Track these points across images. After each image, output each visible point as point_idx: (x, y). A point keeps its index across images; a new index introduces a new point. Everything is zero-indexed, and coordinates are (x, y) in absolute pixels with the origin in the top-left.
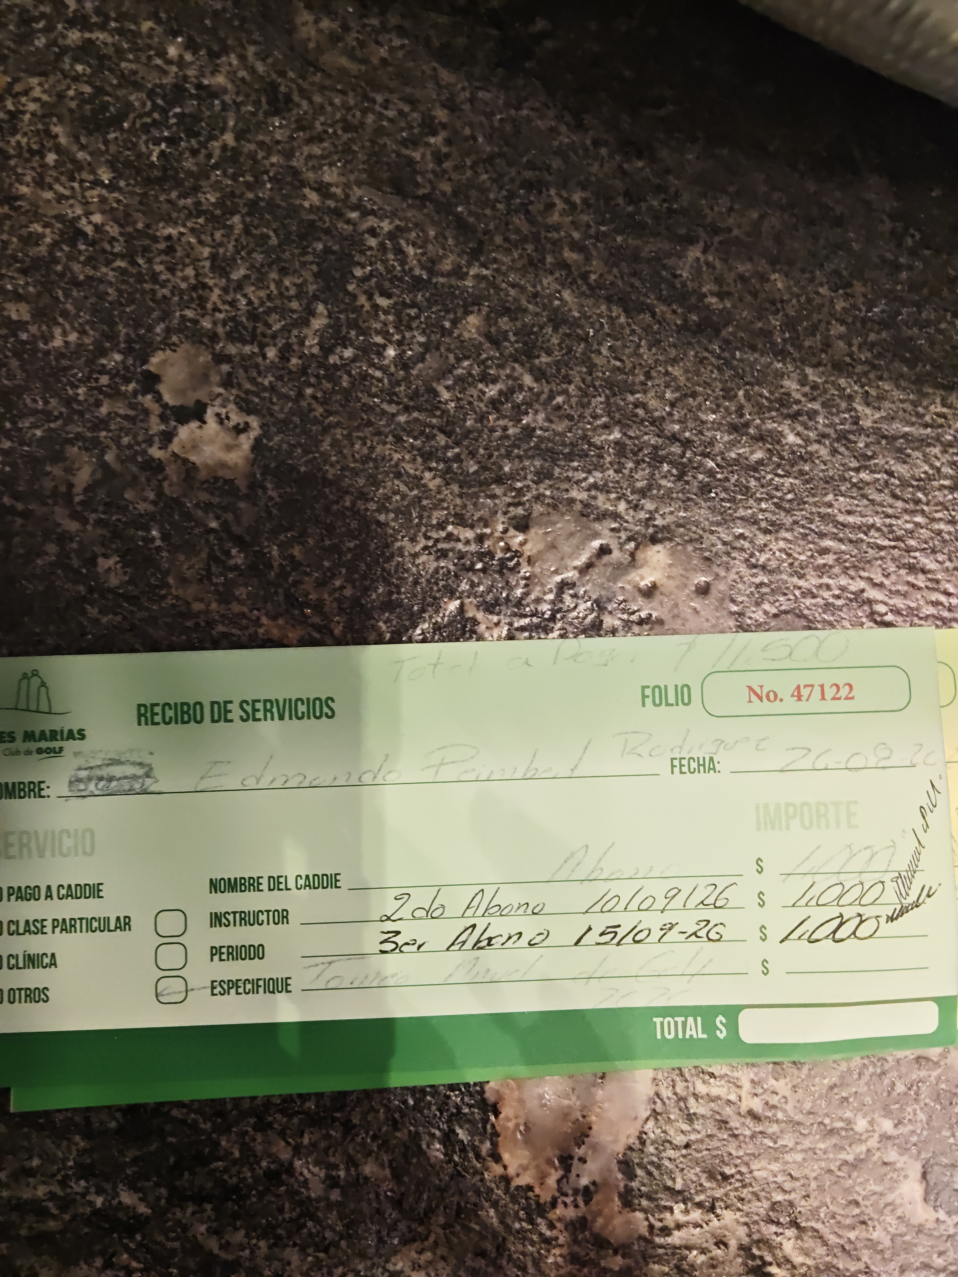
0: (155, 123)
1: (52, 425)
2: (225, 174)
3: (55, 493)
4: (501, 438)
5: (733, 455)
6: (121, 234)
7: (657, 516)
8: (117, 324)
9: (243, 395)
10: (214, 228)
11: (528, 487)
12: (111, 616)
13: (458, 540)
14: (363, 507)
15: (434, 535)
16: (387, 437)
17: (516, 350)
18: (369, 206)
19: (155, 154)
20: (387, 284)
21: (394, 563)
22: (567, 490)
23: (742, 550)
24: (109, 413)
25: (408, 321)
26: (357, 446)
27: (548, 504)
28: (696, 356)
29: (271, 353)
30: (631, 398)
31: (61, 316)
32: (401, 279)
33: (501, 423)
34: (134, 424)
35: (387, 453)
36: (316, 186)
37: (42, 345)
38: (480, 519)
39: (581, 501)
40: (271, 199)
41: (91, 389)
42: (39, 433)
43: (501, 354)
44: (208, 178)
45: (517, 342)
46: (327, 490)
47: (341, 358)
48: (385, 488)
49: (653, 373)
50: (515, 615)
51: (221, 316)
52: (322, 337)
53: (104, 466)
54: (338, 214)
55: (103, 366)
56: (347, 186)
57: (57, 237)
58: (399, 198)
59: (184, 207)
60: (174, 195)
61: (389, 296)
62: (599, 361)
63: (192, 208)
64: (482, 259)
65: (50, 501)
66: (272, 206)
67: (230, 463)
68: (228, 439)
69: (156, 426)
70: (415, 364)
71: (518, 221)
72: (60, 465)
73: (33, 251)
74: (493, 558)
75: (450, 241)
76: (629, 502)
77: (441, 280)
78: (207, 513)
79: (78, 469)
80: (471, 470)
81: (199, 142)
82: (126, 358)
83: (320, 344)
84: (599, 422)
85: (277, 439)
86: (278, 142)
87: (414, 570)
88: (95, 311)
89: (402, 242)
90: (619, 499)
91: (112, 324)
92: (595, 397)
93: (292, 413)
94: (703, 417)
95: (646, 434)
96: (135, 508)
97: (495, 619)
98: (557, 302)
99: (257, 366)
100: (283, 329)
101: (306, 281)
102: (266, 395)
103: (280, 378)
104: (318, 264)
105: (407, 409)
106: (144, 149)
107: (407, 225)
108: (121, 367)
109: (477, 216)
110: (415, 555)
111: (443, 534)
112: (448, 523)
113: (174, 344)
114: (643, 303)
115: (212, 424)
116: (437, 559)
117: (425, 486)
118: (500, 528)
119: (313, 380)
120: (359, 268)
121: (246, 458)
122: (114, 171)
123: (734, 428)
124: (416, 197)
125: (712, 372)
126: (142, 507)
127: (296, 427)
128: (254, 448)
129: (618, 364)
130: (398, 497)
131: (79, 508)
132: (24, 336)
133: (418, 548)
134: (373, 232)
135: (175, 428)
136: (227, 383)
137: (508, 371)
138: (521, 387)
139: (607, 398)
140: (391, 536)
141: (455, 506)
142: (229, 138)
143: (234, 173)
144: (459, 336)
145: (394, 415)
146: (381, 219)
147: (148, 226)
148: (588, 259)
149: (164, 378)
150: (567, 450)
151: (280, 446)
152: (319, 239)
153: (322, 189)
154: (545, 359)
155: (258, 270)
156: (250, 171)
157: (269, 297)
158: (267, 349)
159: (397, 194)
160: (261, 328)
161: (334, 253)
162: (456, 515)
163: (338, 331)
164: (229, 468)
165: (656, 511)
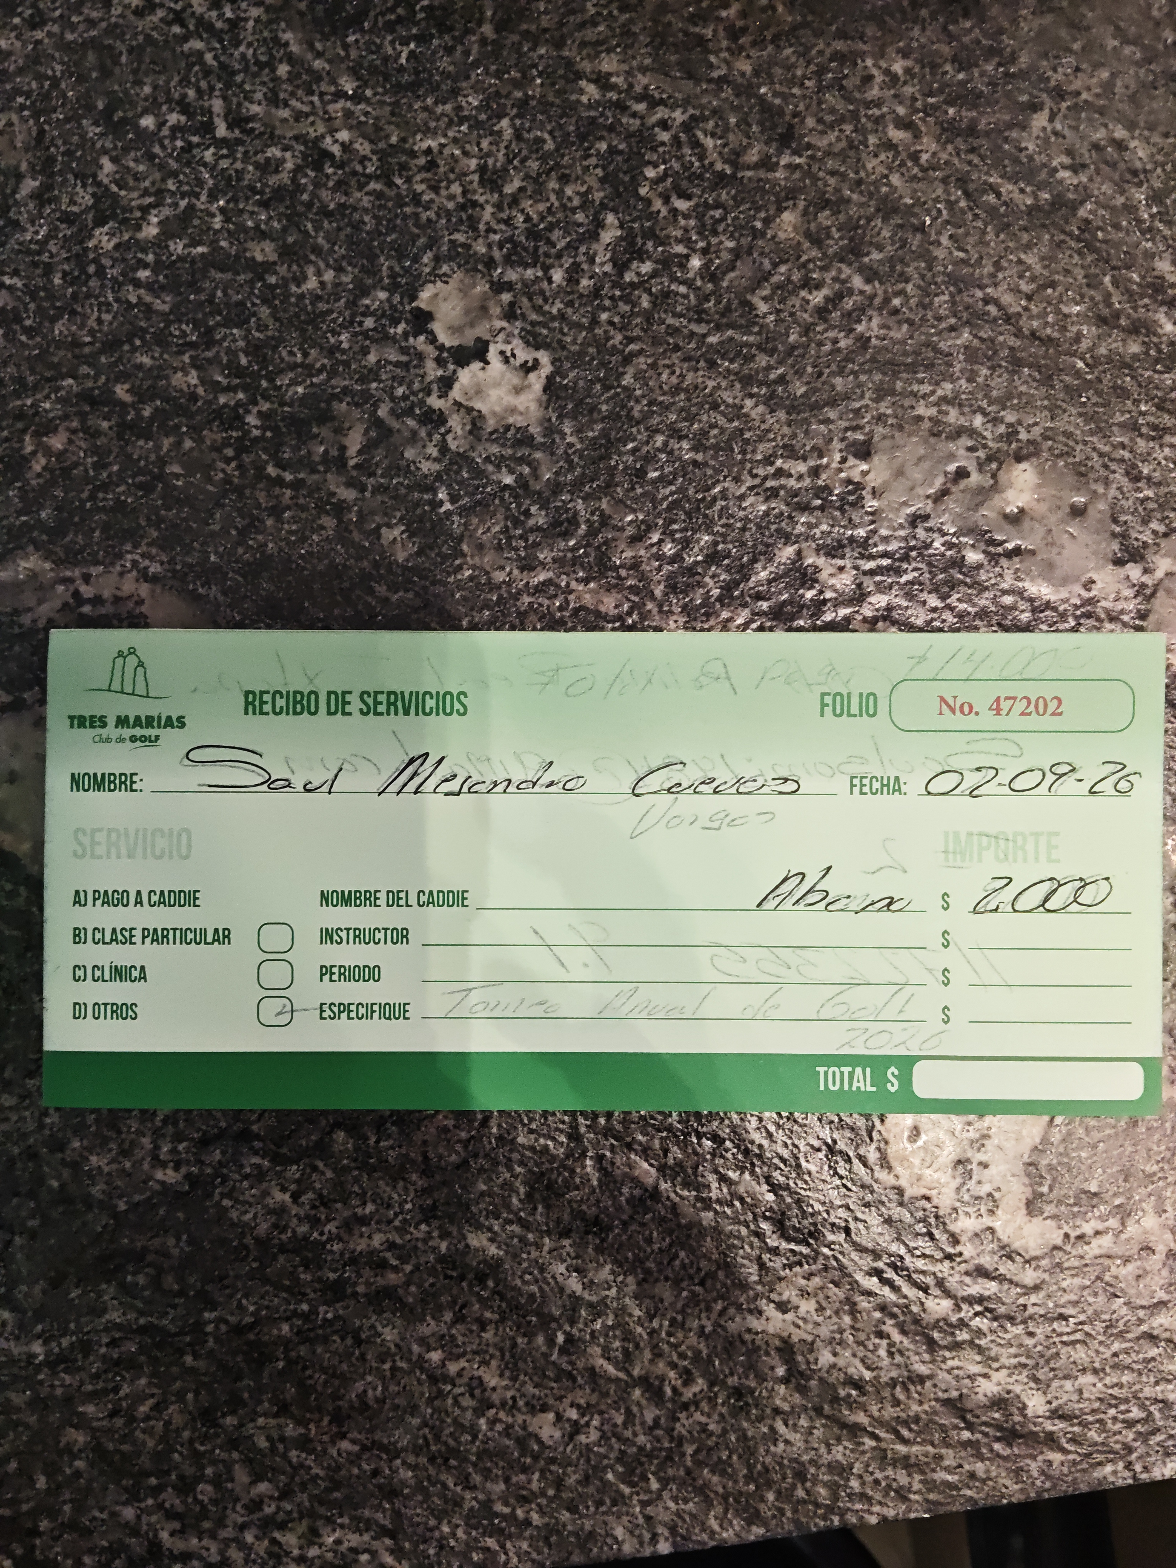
0: (400, 20)
1: (315, 380)
2: (487, 72)
3: (325, 458)
4: (831, 353)
5: (1103, 351)
6: (373, 152)
7: (1020, 429)
8: (378, 257)
9: (529, 328)
10: (480, 136)
11: (867, 406)
12: (401, 594)
13: (790, 475)
14: (677, 446)
15: (761, 471)
16: (698, 362)
17: (841, 248)
18: (657, 96)
19: (404, 55)
20: (684, 184)
21: (717, 507)
22: (912, 407)
23: (1122, 460)
24: (379, 361)
25: (713, 225)
26: (664, 377)
27: (892, 425)
28: (1052, 240)
29: (558, 276)
30: (979, 294)
31: (313, 252)
32: (701, 177)
33: (831, 334)
34: (408, 371)
35: (700, 380)
36: (594, 77)
37: (294, 289)
38: (814, 448)
39: (930, 419)
40: (543, 96)
41: (355, 335)
42: (300, 390)
43: (825, 254)
44: (468, 77)
45: (841, 238)
46: (634, 430)
47: (638, 274)
48: (700, 421)
49: (1004, 263)
50: (862, 556)
51: (497, 237)
52: (614, 251)
53: (378, 423)
54: (621, 107)
55: (367, 307)
56: (629, 73)
57: (299, 161)
58: (691, 83)
59: (442, 114)
60: (429, 101)
61: (689, 198)
62: (940, 253)
63: (452, 114)
64: (794, 145)
65: (321, 468)
66: (545, 105)
67: (521, 408)
68: (517, 381)
69: (433, 372)
70: (724, 274)
71: (831, 99)
72: (329, 425)
73: (273, 180)
74: (831, 493)
75: (754, 128)
76: (985, 414)
77: (749, 174)
78: (498, 467)
79: (350, 428)
80: (799, 393)
81: (454, 38)
82: (392, 295)
83: (614, 261)
84: (943, 325)
85: (572, 375)
86: (545, 30)
87: (742, 514)
88: (351, 242)
89: (700, 135)
90: (974, 412)
91: (373, 257)
92: (937, 295)
93: (585, 344)
94: (1065, 309)
95: (1001, 334)
96: (418, 469)
97: (840, 562)
98: (884, 189)
99: (542, 292)
100: (569, 246)
101: (590, 188)
102: (556, 324)
103: (570, 304)
104: (604, 168)
105: (718, 328)
106: (390, 51)
107: (702, 113)
108: (386, 306)
109: (785, 97)
110: (742, 497)
111: (771, 470)
112: (776, 457)
113: (445, 275)
114: (985, 183)
115: (496, 364)
116: (767, 499)
117: (747, 415)
118: (837, 457)
119: (607, 303)
120: (651, 168)
121: (539, 401)
122: (358, 79)
123: (1102, 321)
124: (710, 81)
125: (1071, 256)
126: (426, 467)
127: (593, 359)
128: (545, 389)
129: (961, 255)
130: (715, 431)
131: (354, 473)
132: (273, 280)
133: (743, 489)
134: (664, 125)
135: (455, 371)
136: (510, 314)
137: (834, 273)
138: (851, 292)
139: (951, 295)
140: (711, 476)
141: (783, 436)
142: (487, 29)
143: (497, 71)
144: (774, 237)
145: (705, 336)
146: (673, 108)
147: (403, 140)
148: (917, 136)
149: (437, 316)
150: (909, 360)
151: (576, 383)
152: (601, 138)
153: (602, 80)
154: (876, 256)
155: (536, 180)
156: (516, 65)
157: (549, 209)
158: (552, 271)
159: (689, 78)
160: (543, 248)
161: (621, 152)
162: (785, 446)
163: (633, 243)
164: (521, 414)
165: (1019, 422)
